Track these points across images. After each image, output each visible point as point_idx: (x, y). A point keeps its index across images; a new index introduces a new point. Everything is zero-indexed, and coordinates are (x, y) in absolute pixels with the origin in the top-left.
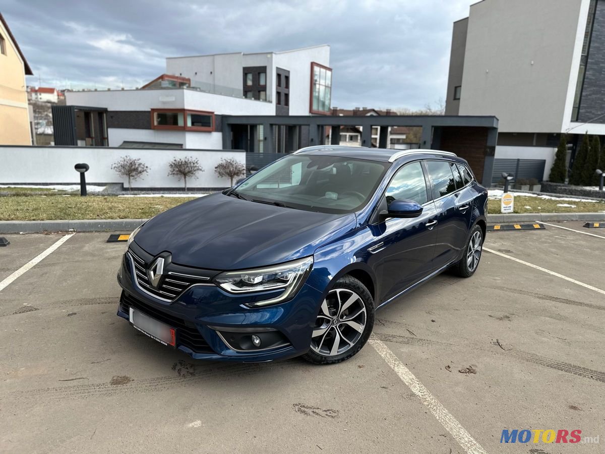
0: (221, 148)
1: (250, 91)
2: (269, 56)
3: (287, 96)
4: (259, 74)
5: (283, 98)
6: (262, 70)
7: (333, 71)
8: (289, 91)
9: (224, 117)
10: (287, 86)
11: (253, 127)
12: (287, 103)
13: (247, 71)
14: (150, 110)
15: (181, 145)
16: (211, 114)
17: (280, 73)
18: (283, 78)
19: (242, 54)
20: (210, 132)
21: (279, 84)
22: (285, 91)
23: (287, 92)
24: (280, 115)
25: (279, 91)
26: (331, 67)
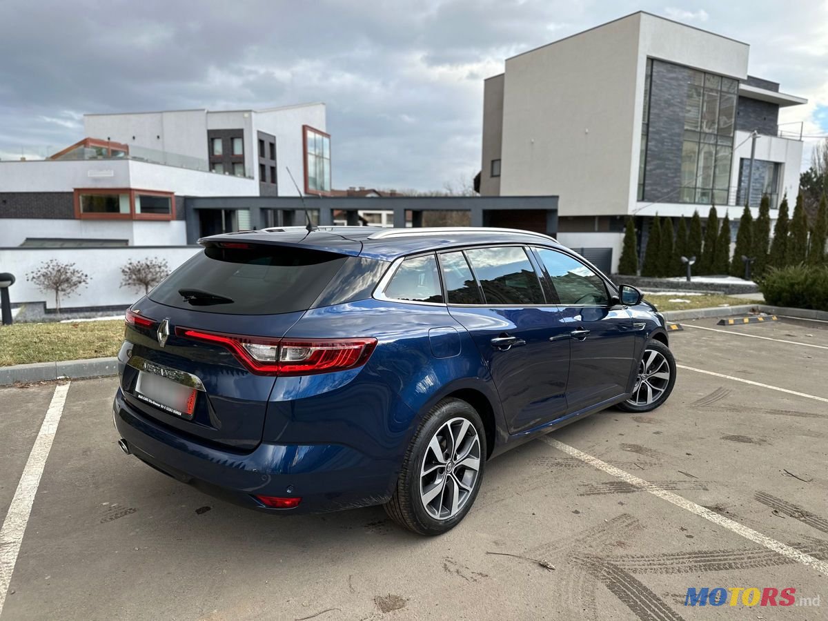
0: (184, 243)
1: (220, 163)
2: (246, 115)
3: (273, 169)
4: (232, 139)
5: (268, 173)
6: (238, 134)
7: (331, 138)
8: (276, 164)
9: (187, 199)
10: (273, 157)
11: (230, 213)
12: (274, 179)
13: (213, 136)
14: (72, 190)
15: (126, 241)
16: (169, 196)
17: (263, 138)
18: (268, 147)
19: (206, 111)
20: (168, 220)
21: (262, 154)
22: (271, 163)
23: (273, 165)
24: (267, 195)
25: (263, 163)
26: (329, 133)
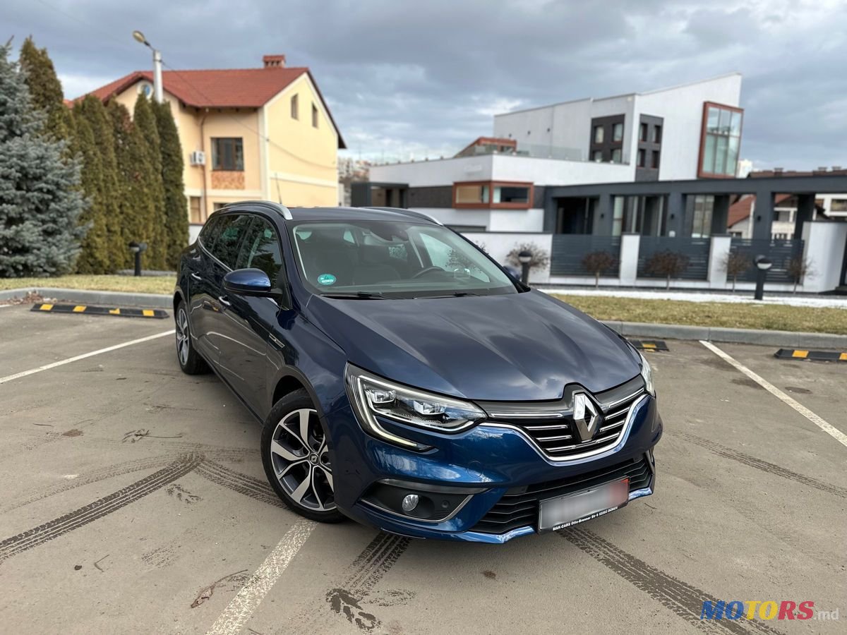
0: (540, 229)
1: (600, 152)
2: (630, 99)
3: (656, 154)
4: (614, 126)
5: (649, 157)
6: (619, 120)
7: (744, 112)
8: (660, 147)
9: (548, 189)
10: (658, 139)
12: (656, 164)
13: (596, 123)
14: (452, 184)
15: (484, 228)
16: (527, 186)
17: (646, 121)
18: (652, 129)
19: (592, 100)
20: (525, 209)
21: (644, 137)
22: (655, 147)
23: (657, 149)
24: (644, 180)
25: (644, 147)
26: (742, 107)
